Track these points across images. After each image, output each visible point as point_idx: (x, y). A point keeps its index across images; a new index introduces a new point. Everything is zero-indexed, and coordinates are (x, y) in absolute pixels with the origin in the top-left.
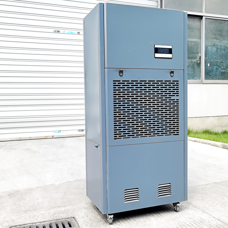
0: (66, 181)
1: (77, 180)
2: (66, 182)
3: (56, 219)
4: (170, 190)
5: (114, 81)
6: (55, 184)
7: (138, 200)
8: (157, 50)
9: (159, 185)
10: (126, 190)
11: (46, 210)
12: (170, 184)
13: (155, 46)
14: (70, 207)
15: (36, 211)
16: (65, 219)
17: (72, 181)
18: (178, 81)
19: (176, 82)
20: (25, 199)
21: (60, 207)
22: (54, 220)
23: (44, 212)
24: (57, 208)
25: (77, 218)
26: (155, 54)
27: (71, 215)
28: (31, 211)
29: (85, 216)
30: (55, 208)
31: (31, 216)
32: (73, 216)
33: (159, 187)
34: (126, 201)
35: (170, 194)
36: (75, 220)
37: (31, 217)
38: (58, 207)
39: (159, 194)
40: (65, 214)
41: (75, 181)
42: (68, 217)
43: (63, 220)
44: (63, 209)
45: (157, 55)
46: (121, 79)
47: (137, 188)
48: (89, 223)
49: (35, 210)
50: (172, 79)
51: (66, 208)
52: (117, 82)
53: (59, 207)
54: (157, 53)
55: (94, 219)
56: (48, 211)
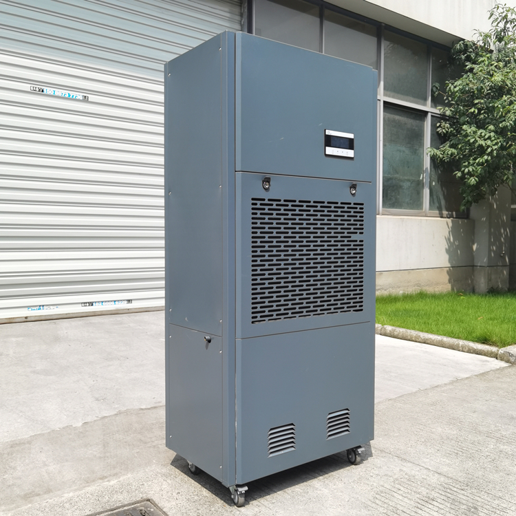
0: (97, 417)
1: (120, 413)
2: (96, 419)
3: (108, 508)
4: (347, 422)
5: (253, 199)
6: (74, 426)
7: (293, 449)
8: (329, 141)
9: (330, 414)
10: (271, 429)
11: (76, 490)
12: (347, 409)
13: (327, 131)
14: (129, 475)
15: (51, 494)
16: (129, 504)
17: (109, 416)
18: (362, 204)
19: (359, 206)
20: (14, 468)
21: (106, 477)
22: (106, 511)
23: (71, 494)
24: (101, 481)
25: (156, 499)
26: (327, 148)
27: (141, 496)
28: (39, 495)
29: (174, 494)
30: (94, 481)
31: (45, 506)
32: (145, 496)
33: (330, 418)
34: (271, 453)
35: (347, 430)
36: (156, 505)
37: (47, 510)
38: (101, 479)
39: (330, 431)
40: (125, 494)
41: (116, 414)
42: (134, 499)
43: (126, 508)
44: (113, 482)
45: (330, 151)
46: (267, 196)
47: (292, 424)
48: (190, 508)
49: (49, 491)
50: (352, 200)
51: (121, 479)
52: (259, 202)
53: (103, 478)
54: (330, 146)
55: (196, 498)
56: (81, 492)
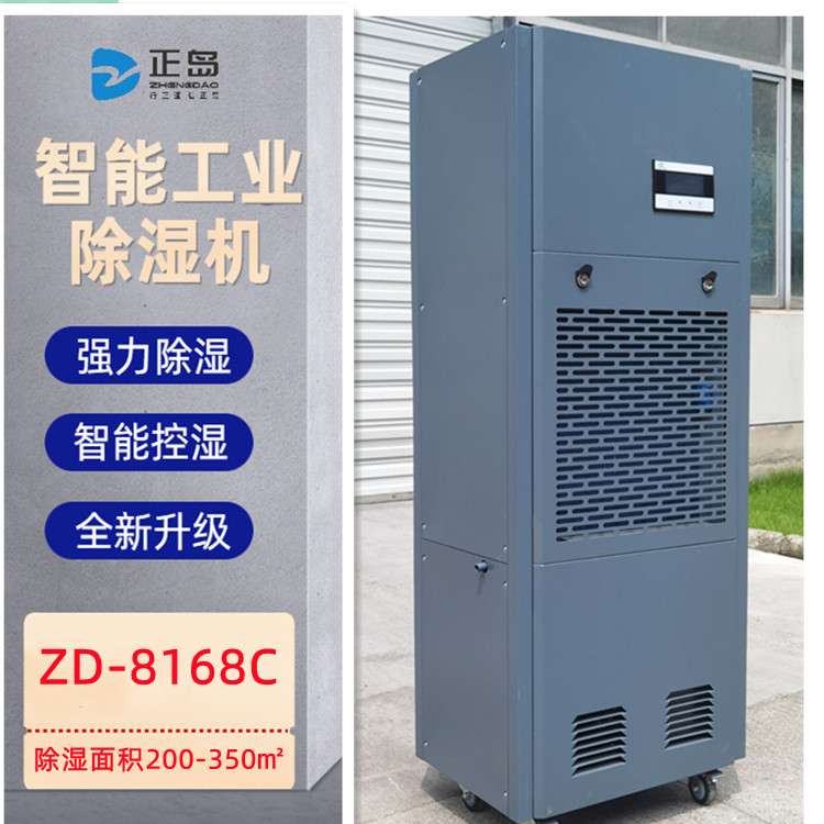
5: (559, 311)
8: (663, 182)
13: (657, 163)
18: (725, 314)
19: (716, 319)
26: (658, 196)
34: (579, 769)
45: (663, 201)
50: (704, 305)
52: (570, 316)
54: (663, 192)
